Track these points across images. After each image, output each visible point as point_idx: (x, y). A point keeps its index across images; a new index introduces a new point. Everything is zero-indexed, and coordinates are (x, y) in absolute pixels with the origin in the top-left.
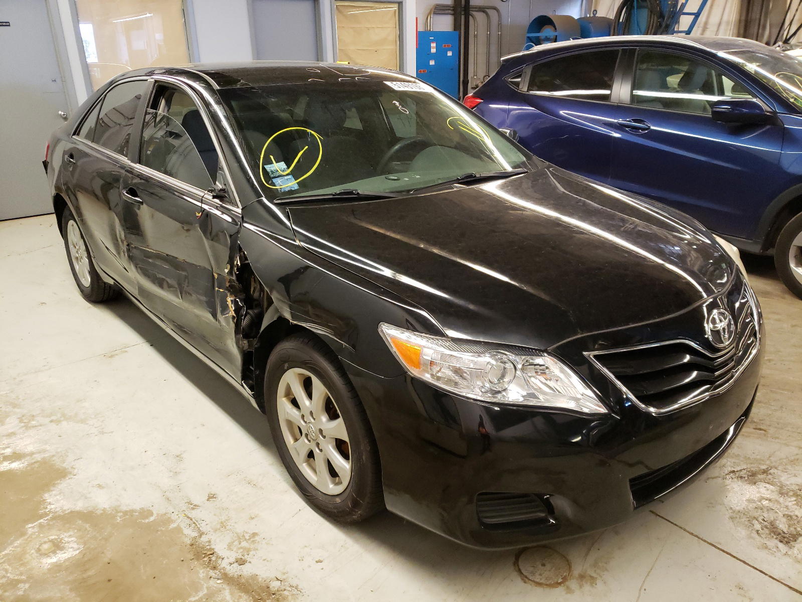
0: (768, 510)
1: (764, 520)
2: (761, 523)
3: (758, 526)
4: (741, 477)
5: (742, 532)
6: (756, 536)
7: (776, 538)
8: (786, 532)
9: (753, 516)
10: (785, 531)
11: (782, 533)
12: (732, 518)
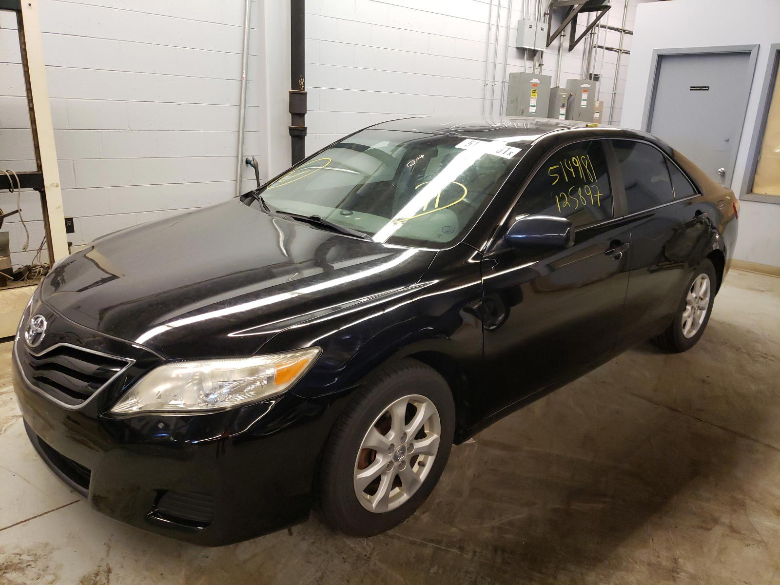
0: (39, 575)
1: (29, 565)
2: (28, 561)
3: (25, 557)
4: (97, 575)
5: (26, 544)
6: (17, 551)
7: (3, 564)
8: (4, 575)
9: (39, 559)
10: (7, 575)
11: (6, 571)
12: (47, 544)
